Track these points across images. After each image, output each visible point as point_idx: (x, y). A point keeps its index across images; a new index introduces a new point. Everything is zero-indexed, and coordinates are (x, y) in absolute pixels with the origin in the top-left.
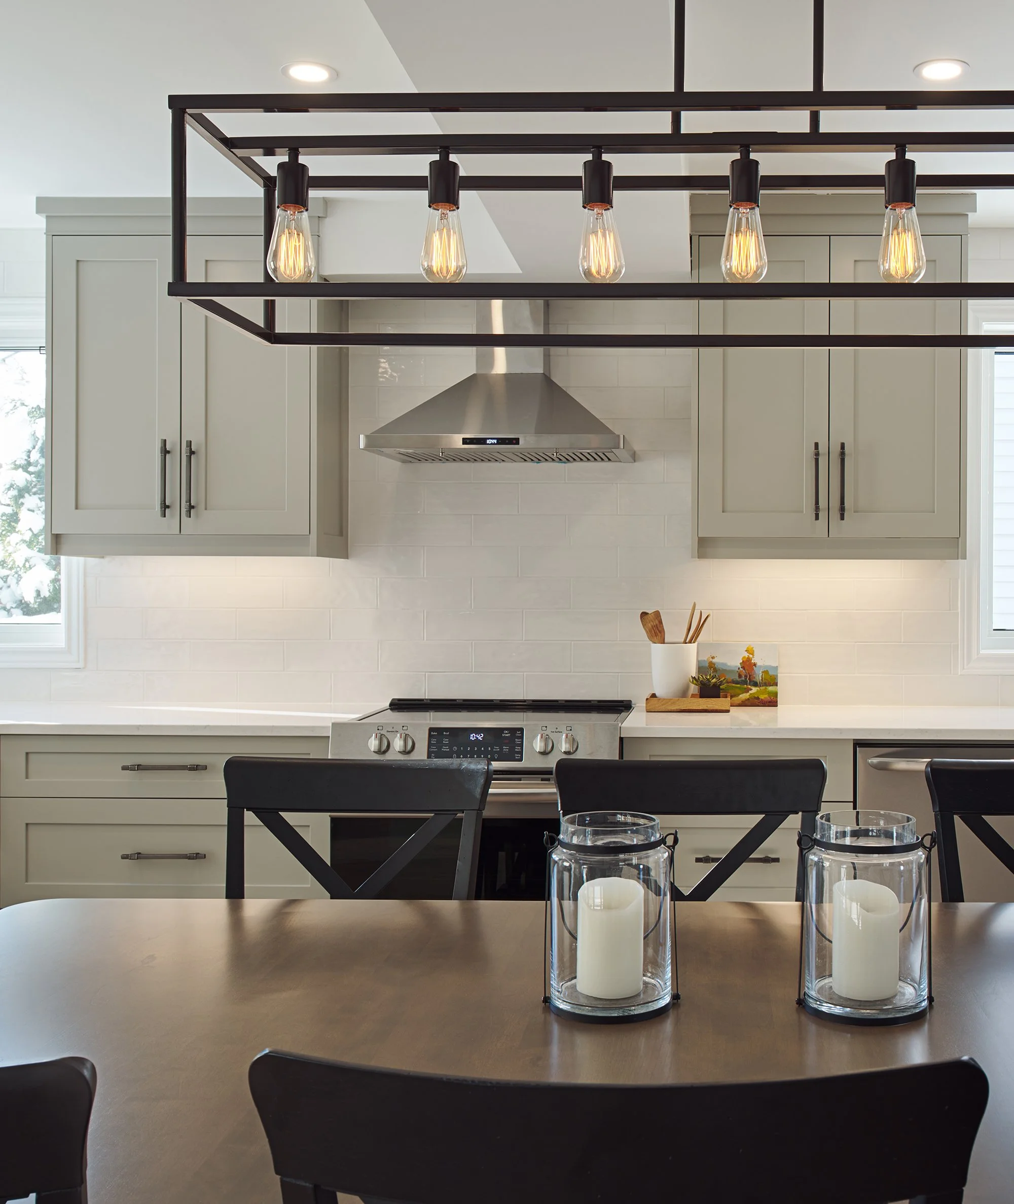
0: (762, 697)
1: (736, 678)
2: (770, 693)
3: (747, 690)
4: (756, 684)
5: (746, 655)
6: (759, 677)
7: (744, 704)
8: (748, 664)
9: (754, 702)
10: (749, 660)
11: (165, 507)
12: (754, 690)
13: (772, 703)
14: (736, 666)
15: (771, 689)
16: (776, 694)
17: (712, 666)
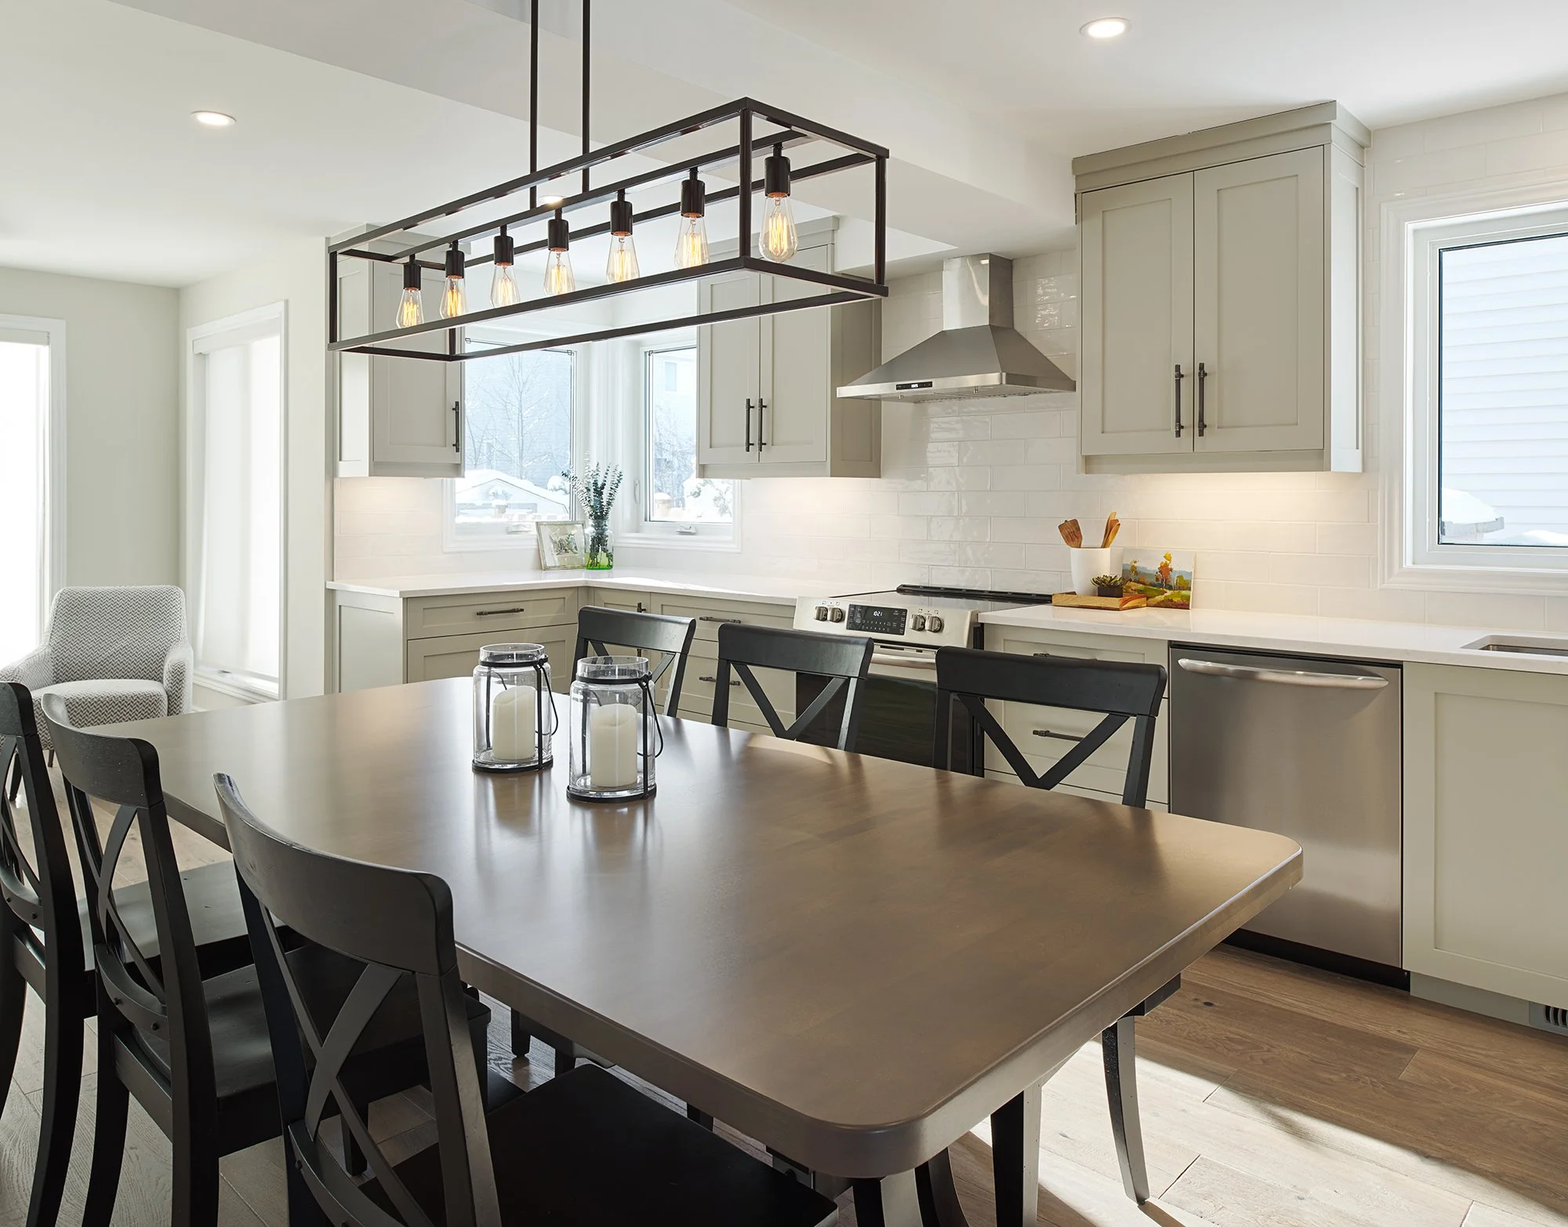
0: (1175, 600)
1: (1154, 580)
2: (1182, 596)
3: (1163, 593)
4: (1170, 588)
5: (1164, 560)
6: (1173, 582)
7: (1158, 605)
8: (1165, 569)
9: (1168, 604)
10: (1166, 565)
11: (749, 444)
12: (1169, 593)
13: (1184, 606)
14: (1154, 571)
15: (1184, 592)
16: (1188, 598)
17: (1134, 569)
